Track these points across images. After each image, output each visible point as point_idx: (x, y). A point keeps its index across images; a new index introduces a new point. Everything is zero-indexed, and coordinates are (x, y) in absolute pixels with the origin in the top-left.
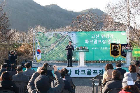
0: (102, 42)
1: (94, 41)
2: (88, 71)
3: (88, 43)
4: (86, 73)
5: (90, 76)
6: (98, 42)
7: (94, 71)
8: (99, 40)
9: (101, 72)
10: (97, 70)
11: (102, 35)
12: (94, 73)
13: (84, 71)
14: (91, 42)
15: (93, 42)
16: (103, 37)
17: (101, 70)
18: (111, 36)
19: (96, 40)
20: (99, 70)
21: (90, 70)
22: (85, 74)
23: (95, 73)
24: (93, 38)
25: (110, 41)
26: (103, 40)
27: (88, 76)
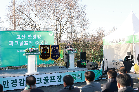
0: (29, 44)
1: (20, 42)
2: (45, 78)
3: (13, 45)
4: (43, 81)
5: (47, 85)
6: (24, 44)
7: (52, 78)
8: (25, 42)
9: (59, 78)
10: (55, 77)
11: (28, 35)
12: (51, 80)
13: (40, 79)
14: (17, 44)
15: (19, 44)
16: (30, 38)
17: (59, 76)
18: (38, 36)
19: (22, 41)
20: (57, 76)
21: (47, 77)
22: (42, 83)
23: (53, 80)
24: (18, 38)
25: (37, 42)
26: (30, 41)
27: (45, 85)
